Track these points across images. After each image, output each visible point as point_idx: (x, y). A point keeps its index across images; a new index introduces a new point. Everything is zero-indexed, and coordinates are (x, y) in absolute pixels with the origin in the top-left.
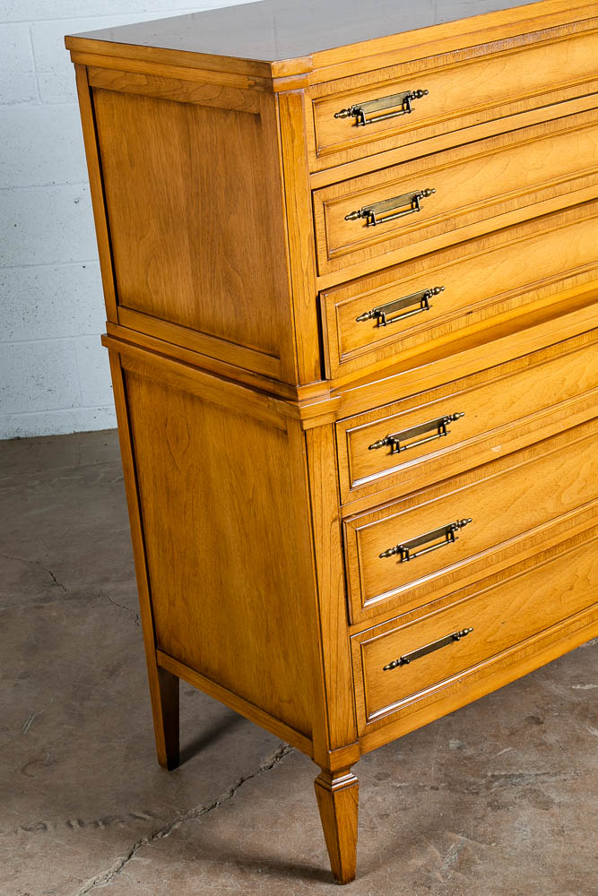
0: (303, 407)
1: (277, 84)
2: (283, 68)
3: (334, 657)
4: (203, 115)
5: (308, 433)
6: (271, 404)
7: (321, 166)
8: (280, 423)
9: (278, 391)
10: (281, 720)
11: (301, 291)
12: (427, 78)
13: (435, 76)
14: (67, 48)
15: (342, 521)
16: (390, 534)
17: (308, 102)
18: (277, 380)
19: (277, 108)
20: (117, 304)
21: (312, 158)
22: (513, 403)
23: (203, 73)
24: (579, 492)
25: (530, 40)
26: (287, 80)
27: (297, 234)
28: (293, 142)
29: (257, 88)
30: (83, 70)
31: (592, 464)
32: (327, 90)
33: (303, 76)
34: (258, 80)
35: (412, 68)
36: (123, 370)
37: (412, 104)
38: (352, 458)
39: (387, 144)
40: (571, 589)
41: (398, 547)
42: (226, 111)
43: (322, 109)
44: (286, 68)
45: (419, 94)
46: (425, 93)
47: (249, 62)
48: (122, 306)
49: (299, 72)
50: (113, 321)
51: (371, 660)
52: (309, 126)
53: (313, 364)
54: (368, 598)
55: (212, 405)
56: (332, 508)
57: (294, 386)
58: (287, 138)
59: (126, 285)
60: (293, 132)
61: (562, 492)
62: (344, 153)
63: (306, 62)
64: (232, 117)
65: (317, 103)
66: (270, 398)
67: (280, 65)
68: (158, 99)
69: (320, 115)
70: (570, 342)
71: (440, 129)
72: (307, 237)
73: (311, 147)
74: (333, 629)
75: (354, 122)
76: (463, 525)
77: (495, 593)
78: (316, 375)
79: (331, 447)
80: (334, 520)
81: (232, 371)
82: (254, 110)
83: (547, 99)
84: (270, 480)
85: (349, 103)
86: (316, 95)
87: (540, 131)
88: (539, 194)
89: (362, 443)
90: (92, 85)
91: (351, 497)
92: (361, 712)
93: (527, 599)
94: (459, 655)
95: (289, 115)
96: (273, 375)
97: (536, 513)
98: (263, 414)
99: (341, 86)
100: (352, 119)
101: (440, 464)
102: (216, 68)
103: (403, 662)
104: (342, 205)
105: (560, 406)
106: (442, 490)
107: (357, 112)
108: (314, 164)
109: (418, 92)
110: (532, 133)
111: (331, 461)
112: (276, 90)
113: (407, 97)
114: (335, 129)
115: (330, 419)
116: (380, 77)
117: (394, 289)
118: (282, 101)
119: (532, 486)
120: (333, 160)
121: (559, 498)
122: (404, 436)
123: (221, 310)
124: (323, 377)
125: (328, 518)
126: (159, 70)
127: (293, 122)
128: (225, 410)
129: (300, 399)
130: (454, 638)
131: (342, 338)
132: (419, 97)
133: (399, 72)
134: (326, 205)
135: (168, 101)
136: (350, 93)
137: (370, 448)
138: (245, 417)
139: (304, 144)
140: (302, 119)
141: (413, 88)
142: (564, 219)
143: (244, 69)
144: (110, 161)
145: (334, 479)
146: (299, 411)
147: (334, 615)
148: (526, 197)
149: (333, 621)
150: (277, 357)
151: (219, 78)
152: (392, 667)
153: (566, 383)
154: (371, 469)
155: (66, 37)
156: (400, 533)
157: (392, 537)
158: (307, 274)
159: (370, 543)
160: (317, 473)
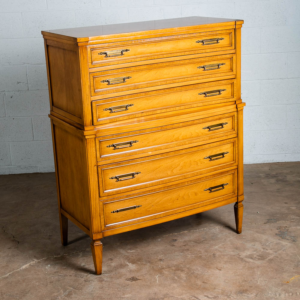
0: (86, 133)
1: (79, 44)
3: (94, 206)
5: (87, 140)
6: (79, 131)
10: (84, 226)
11: (86, 100)
12: (129, 46)
13: (132, 46)
14: (42, 34)
15: (98, 166)
16: (113, 172)
17: (89, 50)
18: (81, 125)
19: (79, 50)
20: (52, 105)
22: (156, 140)
23: (66, 41)
24: (180, 170)
25: (164, 38)
26: (81, 43)
27: (85, 85)
28: (84, 59)
29: (75, 45)
30: (46, 40)
31: (184, 162)
33: (87, 42)
35: (124, 43)
36: (53, 124)
37: (124, 53)
38: (101, 149)
40: (178, 199)
41: (116, 177)
42: (71, 51)
44: (81, 40)
45: (127, 50)
47: (73, 38)
48: (54, 106)
49: (85, 41)
50: (52, 110)
51: (107, 209)
52: (89, 55)
53: (90, 121)
54: (105, 190)
56: (94, 162)
57: (84, 126)
58: (82, 58)
59: (55, 100)
60: (84, 57)
61: (173, 169)
62: (101, 64)
63: (87, 39)
65: (92, 50)
68: (59, 48)
69: (93, 53)
70: (175, 125)
71: (133, 60)
72: (88, 86)
74: (94, 197)
76: (138, 174)
77: (149, 196)
78: (90, 124)
79: (94, 145)
80: (95, 166)
82: (75, 50)
83: (170, 55)
85: (103, 51)
86: (92, 48)
87: (168, 64)
88: (167, 82)
89: (105, 145)
90: (47, 44)
91: (100, 160)
92: (103, 223)
93: (161, 200)
94: (137, 213)
97: (164, 174)
99: (100, 46)
100: (105, 55)
101: (131, 154)
103: (117, 211)
104: (100, 78)
105: (172, 143)
106: (130, 162)
108: (91, 66)
110: (165, 64)
111: (94, 148)
113: (122, 51)
114: (98, 57)
115: (94, 136)
117: (116, 103)
119: (162, 166)
120: (97, 66)
121: (172, 171)
122: (118, 145)
123: (71, 106)
124: (93, 125)
125: (93, 165)
126: (58, 40)
127: (84, 54)
129: (85, 130)
130: (135, 207)
131: (98, 114)
134: (94, 78)
135: (61, 48)
136: (103, 48)
137: (107, 147)
139: (87, 60)
140: (87, 54)
142: (175, 89)
143: (72, 40)
144: (51, 65)
145: (95, 154)
146: (84, 133)
147: (95, 193)
148: (163, 82)
149: (94, 195)
150: (81, 118)
151: (69, 42)
152: (114, 212)
153: (174, 137)
154: (108, 153)
155: (42, 31)
156: (116, 173)
157: (114, 173)
158: (88, 96)
159: (106, 174)
160: (90, 151)
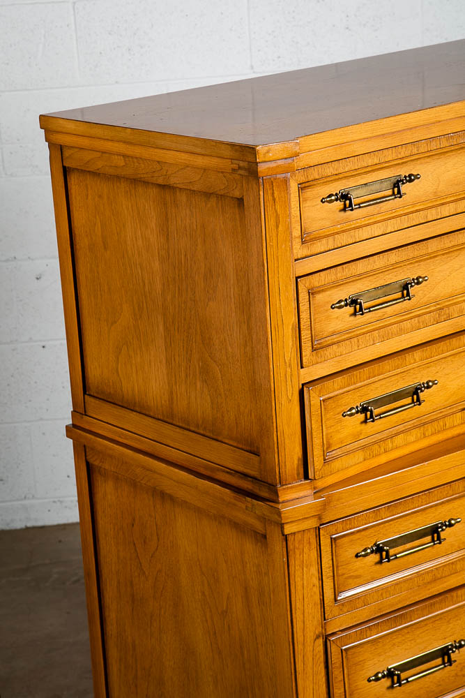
0: (286, 510)
1: (262, 168)
2: (268, 152)
4: (183, 198)
5: (290, 539)
6: (250, 506)
7: (305, 252)
8: (259, 526)
9: (257, 491)
11: (283, 384)
12: (419, 162)
13: (428, 160)
14: (41, 128)
15: (326, 638)
16: (379, 655)
17: (294, 187)
18: (254, 478)
19: (261, 193)
20: (85, 392)
21: (297, 244)
23: (184, 156)
26: (273, 165)
27: (280, 323)
28: (277, 227)
29: (241, 172)
30: (58, 151)
32: (314, 174)
33: (290, 161)
34: (242, 164)
35: (403, 152)
36: (88, 465)
37: (403, 188)
38: (337, 567)
39: (377, 230)
41: (389, 670)
42: (207, 195)
43: (309, 193)
44: (271, 153)
45: (411, 178)
46: (417, 177)
47: (232, 145)
48: (89, 395)
49: (285, 156)
50: (79, 411)
52: (295, 211)
53: (296, 462)
55: (185, 504)
56: (315, 623)
57: (275, 486)
58: (271, 223)
59: (94, 372)
60: (277, 216)
62: (331, 239)
63: (291, 147)
64: (213, 200)
65: (302, 187)
66: (249, 499)
67: (266, 148)
68: (135, 181)
69: (305, 200)
71: (432, 214)
72: (291, 327)
73: (297, 233)
75: (342, 207)
76: (461, 646)
78: (298, 474)
79: (314, 554)
80: (318, 637)
81: (206, 467)
82: (237, 194)
84: (246, 588)
85: (336, 188)
86: (303, 179)
89: (348, 551)
90: (65, 165)
91: (336, 611)
95: (274, 200)
96: (252, 473)
98: (240, 516)
99: (329, 170)
100: (340, 204)
101: (435, 575)
102: (198, 150)
104: (328, 293)
106: (437, 606)
107: (345, 197)
108: (299, 251)
109: (410, 176)
111: (314, 570)
112: (260, 175)
113: (398, 182)
114: (321, 215)
115: (313, 523)
116: (370, 161)
117: (383, 382)
118: (267, 186)
120: (319, 246)
122: (394, 543)
123: (196, 401)
124: (306, 477)
125: (310, 635)
126: (138, 151)
127: (278, 207)
128: (198, 510)
129: (281, 500)
131: (327, 434)
132: (411, 181)
133: (389, 156)
134: (311, 293)
135: (146, 183)
136: (338, 177)
137: (357, 556)
138: (220, 518)
139: (289, 229)
140: (287, 204)
141: (404, 172)
143: (228, 152)
144: (82, 243)
145: (317, 590)
146: (279, 514)
150: (257, 454)
151: (200, 161)
154: (360, 580)
155: (41, 116)
156: (391, 654)
157: (381, 658)
158: (290, 365)
159: (356, 664)
160: (299, 583)
